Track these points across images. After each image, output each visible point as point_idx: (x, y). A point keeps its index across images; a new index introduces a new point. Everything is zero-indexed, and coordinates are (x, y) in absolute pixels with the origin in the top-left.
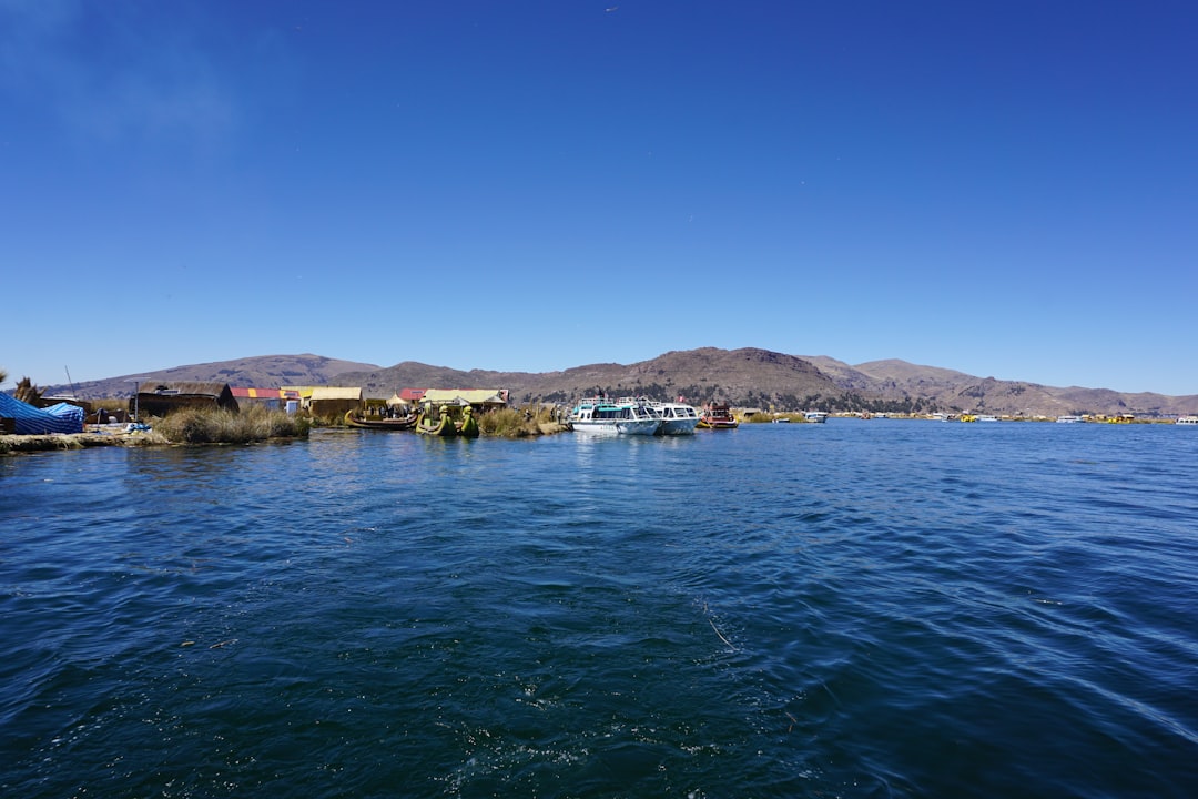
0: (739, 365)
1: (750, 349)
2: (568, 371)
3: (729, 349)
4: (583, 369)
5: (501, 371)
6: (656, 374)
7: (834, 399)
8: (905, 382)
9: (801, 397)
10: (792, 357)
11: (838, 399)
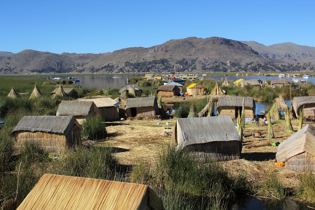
0: (209, 46)
1: (215, 37)
2: (115, 52)
3: (203, 38)
4: (123, 50)
5: (79, 53)
6: (163, 52)
7: (261, 65)
8: (294, 54)
9: (243, 64)
10: (237, 42)
11: (263, 64)
